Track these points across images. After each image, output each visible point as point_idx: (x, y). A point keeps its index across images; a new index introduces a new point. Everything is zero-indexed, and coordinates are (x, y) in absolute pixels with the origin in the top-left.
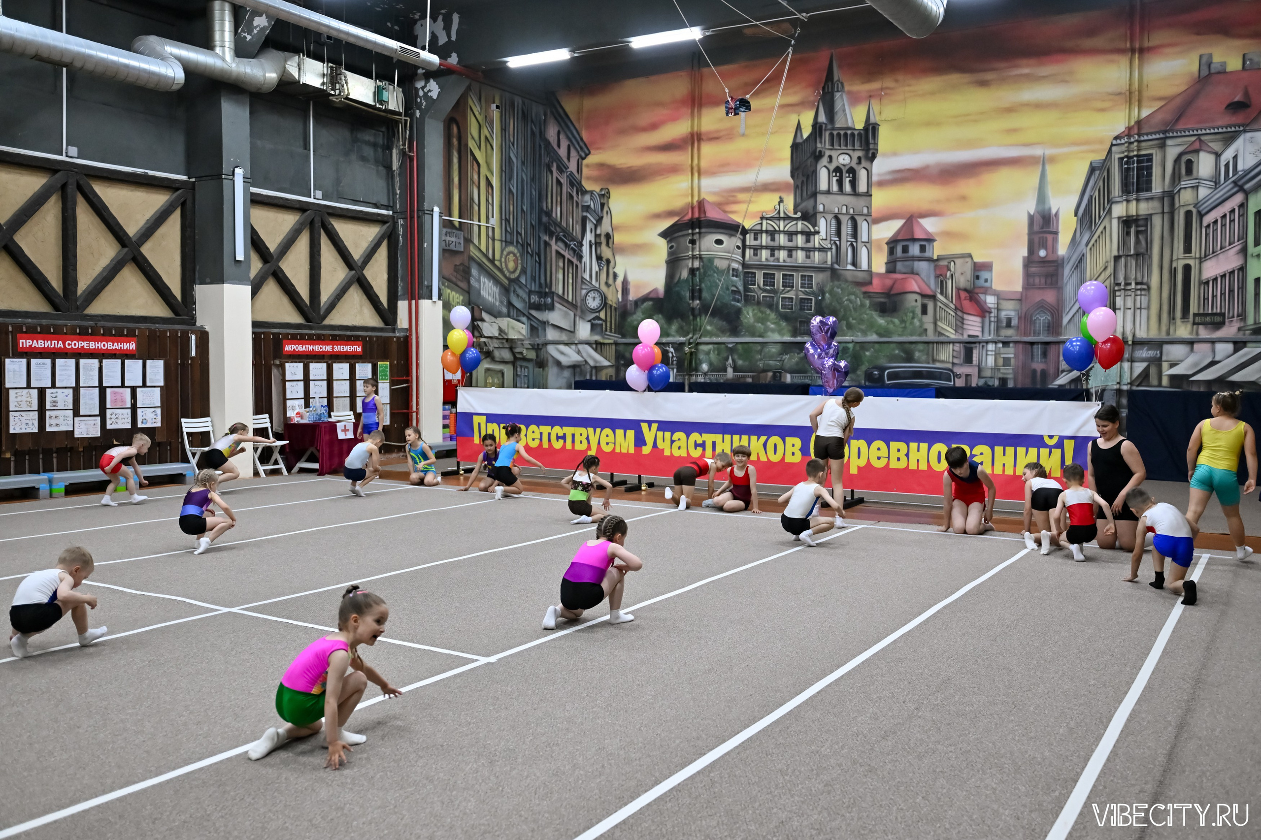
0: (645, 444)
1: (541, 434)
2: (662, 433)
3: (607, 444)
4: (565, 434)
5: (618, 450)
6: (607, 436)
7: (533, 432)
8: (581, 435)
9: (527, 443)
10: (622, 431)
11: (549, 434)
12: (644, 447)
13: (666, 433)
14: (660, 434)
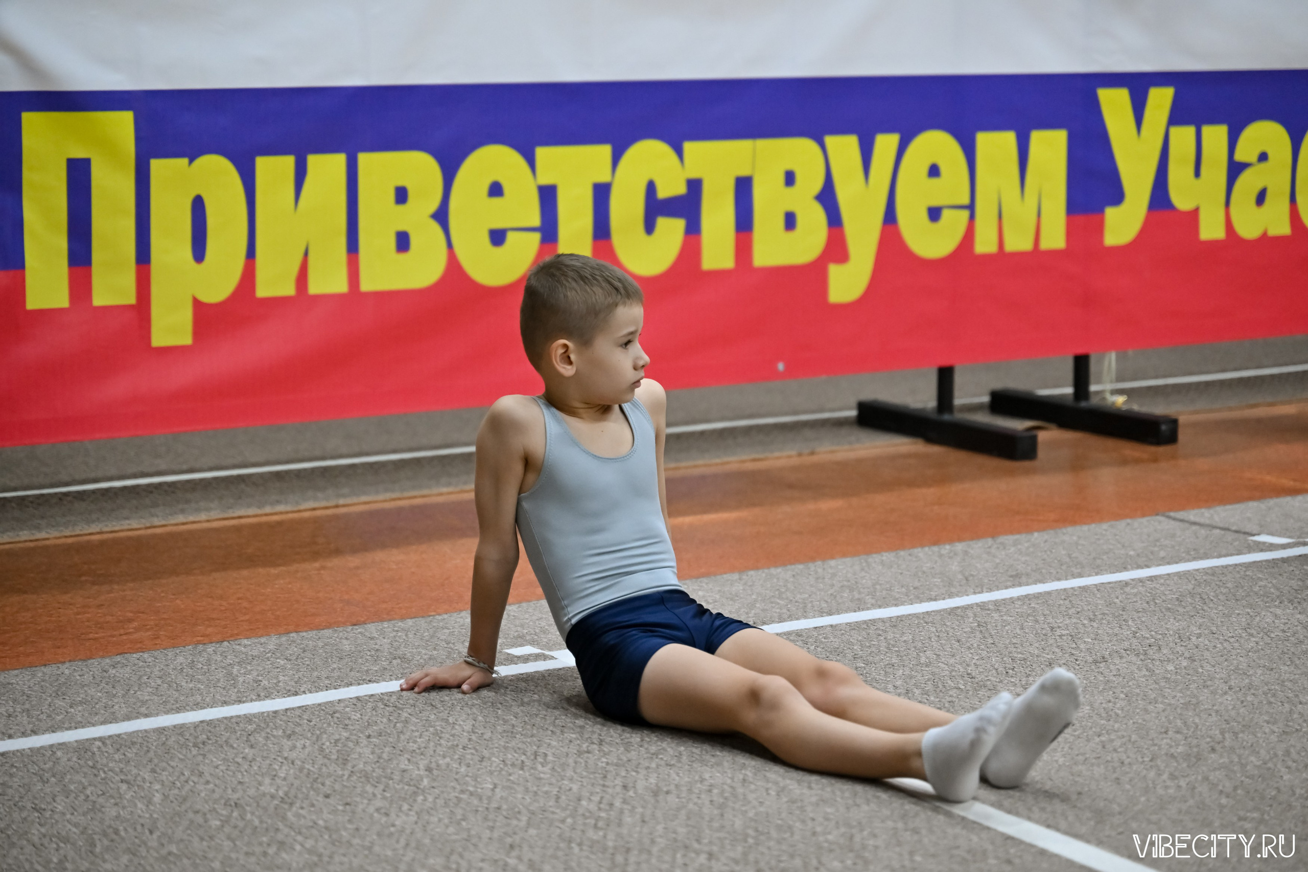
0: (1117, 196)
1: (548, 195)
2: (1190, 131)
3: (934, 214)
4: (695, 186)
5: (985, 244)
6: (934, 171)
7: (496, 190)
8: (790, 178)
9: (453, 261)
10: (1008, 139)
11: (602, 193)
12: (1111, 213)
13: (1207, 130)
14: (1183, 136)
